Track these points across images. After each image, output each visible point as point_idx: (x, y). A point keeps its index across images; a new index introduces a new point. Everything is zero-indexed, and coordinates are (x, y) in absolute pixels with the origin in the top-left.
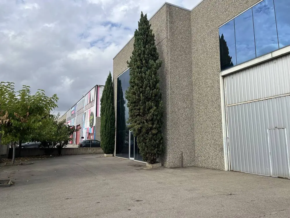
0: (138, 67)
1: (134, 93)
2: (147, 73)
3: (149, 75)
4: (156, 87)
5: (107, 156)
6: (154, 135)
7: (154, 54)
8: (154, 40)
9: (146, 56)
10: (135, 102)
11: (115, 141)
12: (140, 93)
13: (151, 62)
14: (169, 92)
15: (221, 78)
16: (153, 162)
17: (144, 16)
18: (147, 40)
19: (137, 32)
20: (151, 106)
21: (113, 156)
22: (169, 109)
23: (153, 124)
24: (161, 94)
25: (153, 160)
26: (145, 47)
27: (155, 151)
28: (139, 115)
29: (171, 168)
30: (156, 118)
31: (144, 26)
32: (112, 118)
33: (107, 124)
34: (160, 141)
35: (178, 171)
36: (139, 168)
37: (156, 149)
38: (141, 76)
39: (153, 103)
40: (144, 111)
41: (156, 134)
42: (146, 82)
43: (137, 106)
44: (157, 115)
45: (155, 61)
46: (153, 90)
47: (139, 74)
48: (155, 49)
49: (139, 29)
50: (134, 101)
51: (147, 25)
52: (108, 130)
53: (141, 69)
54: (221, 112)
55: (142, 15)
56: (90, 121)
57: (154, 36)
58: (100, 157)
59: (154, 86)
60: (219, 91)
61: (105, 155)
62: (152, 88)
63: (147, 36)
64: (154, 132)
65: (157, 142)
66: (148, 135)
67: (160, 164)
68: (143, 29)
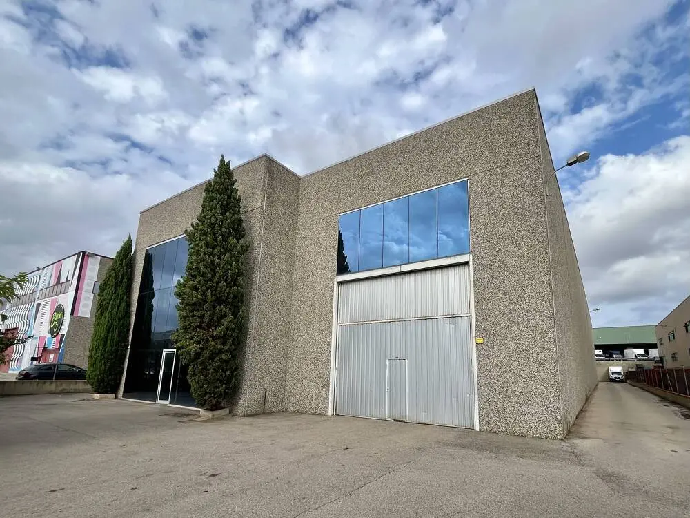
0: (207, 245)
1: (195, 288)
2: (225, 257)
3: (227, 262)
4: (237, 283)
5: (101, 399)
6: (223, 361)
7: (238, 229)
8: (240, 207)
9: (224, 229)
10: (195, 304)
11: (123, 369)
12: (207, 290)
13: (233, 241)
14: (255, 293)
15: (336, 285)
16: (214, 407)
17: (226, 162)
18: (227, 204)
19: (211, 186)
20: (224, 314)
21: (116, 397)
22: (254, 320)
23: (224, 344)
24: (242, 296)
25: (215, 405)
26: (223, 214)
27: (222, 390)
28: (200, 327)
29: (247, 416)
30: (232, 334)
31: (225, 179)
32: (123, 324)
33: (110, 335)
34: (232, 372)
35: (259, 421)
36: (186, 419)
37: (224, 386)
38: (211, 261)
39: (228, 309)
40: (211, 319)
41: (227, 362)
42: (219, 272)
43: (198, 311)
44: (233, 330)
45: (238, 240)
46: (231, 287)
47: (209, 256)
48: (240, 221)
49: (215, 183)
50: (193, 301)
51: (229, 179)
52: (111, 346)
53: (213, 248)
54: (330, 332)
55: (222, 161)
56: (52, 322)
57: (239, 200)
58: (84, 400)
59: (234, 282)
60: (332, 302)
61: (97, 396)
62: (230, 283)
63: (229, 197)
64: (224, 357)
65: (228, 373)
66: (212, 361)
67: (227, 411)
68: (223, 184)
